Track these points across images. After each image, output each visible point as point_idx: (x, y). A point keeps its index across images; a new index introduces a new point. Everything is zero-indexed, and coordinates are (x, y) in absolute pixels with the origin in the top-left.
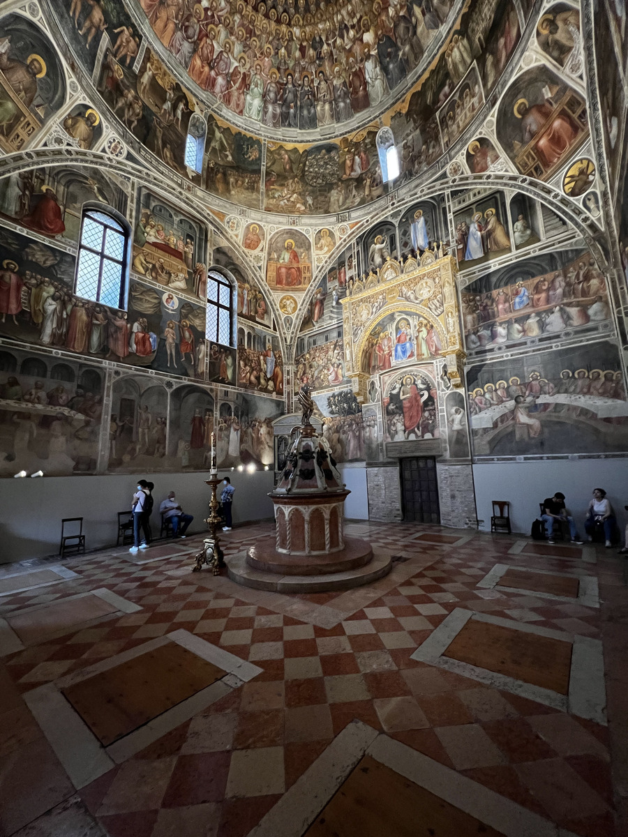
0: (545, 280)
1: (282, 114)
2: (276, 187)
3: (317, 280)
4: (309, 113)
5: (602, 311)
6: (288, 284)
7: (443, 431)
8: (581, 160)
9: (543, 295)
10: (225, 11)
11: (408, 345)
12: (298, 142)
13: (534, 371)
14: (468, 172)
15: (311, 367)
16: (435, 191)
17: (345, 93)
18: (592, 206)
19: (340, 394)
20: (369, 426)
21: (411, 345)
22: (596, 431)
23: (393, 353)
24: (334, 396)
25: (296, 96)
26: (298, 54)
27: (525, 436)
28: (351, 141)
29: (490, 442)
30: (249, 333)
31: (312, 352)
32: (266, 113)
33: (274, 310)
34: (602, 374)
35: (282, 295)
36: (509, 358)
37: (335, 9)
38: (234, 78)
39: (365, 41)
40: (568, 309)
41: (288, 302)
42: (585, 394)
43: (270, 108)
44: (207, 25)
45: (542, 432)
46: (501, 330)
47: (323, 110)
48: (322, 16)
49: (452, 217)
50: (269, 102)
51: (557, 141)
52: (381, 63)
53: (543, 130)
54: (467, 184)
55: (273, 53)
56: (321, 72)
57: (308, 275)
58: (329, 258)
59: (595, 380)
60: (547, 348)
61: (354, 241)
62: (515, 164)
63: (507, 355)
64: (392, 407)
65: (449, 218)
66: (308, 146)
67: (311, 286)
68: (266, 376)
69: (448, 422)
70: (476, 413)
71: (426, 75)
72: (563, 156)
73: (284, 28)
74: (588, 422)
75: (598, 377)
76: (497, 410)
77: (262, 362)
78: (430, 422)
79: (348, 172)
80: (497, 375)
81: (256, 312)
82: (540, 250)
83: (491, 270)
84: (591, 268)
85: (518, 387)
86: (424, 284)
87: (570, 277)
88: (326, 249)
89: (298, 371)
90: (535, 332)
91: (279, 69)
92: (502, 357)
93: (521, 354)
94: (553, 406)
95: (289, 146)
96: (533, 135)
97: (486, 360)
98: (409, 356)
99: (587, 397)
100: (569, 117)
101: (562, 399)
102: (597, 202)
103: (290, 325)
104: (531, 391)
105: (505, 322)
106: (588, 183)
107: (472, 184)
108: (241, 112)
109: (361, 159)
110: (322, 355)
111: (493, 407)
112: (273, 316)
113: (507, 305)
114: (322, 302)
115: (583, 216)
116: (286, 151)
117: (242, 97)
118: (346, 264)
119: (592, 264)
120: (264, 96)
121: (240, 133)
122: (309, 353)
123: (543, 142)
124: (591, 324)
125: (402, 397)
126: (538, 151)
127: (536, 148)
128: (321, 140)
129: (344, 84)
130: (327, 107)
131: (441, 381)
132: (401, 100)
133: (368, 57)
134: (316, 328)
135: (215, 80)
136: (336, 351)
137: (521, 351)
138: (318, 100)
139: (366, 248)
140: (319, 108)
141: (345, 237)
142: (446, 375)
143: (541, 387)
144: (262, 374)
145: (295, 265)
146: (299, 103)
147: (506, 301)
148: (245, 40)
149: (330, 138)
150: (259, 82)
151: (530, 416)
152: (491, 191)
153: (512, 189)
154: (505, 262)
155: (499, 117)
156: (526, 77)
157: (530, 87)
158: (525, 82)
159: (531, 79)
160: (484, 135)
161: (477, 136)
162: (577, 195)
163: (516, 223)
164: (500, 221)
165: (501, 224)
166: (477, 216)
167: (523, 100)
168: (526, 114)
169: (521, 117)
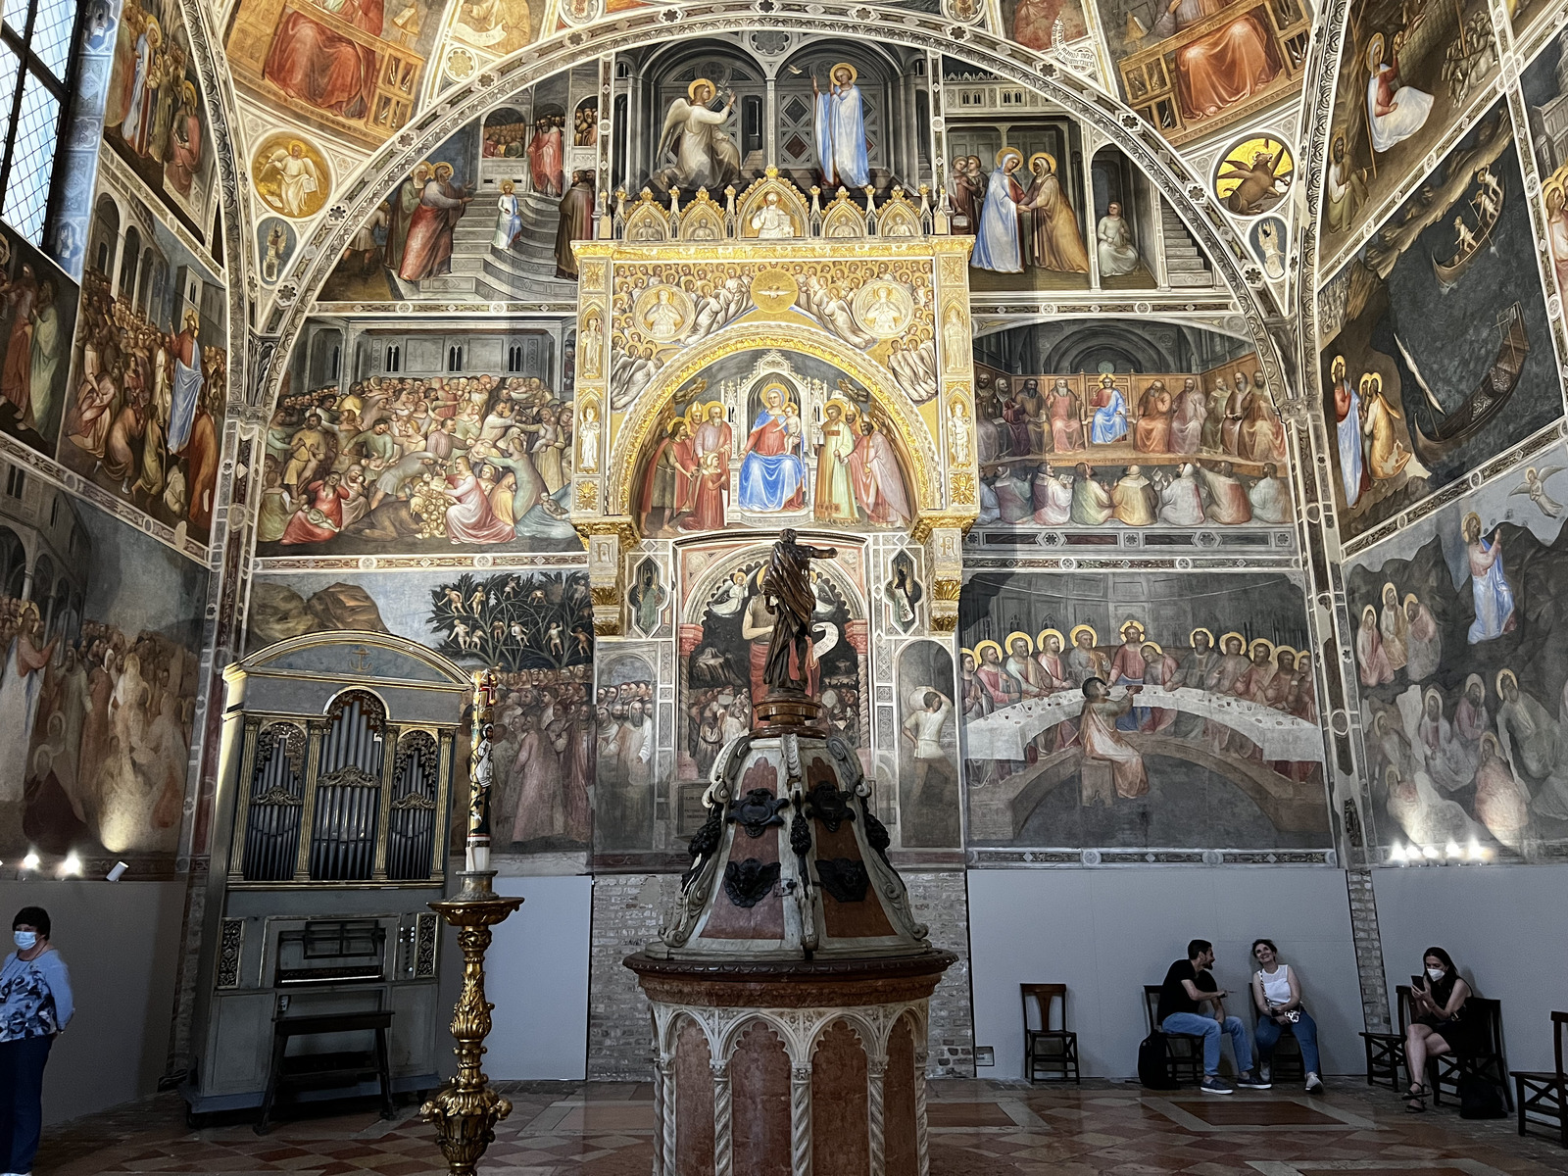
0: (1163, 389)
3: (435, 127)
5: (1276, 500)
6: (313, 94)
7: (883, 759)
8: (1268, 138)
9: (1158, 426)
11: (788, 465)
13: (1131, 617)
14: (996, 30)
15: (363, 450)
16: (902, 34)
18: (1270, 251)
19: (498, 583)
20: (622, 718)
21: (798, 470)
22: (1260, 792)
23: (735, 481)
24: (465, 585)
27: (1106, 793)
29: (1014, 805)
30: (132, 231)
31: (376, 395)
33: (229, 173)
34: (1275, 651)
35: (275, 125)
36: (1073, 569)
40: (1210, 476)
41: (294, 166)
42: (1240, 696)
45: (1145, 787)
46: (1056, 489)
49: (943, 128)
51: (1225, 66)
54: (992, 60)
57: (398, 93)
58: (504, 71)
59: (1259, 665)
60: (1163, 564)
61: (607, 55)
62: (1117, 71)
63: (1069, 562)
64: (708, 660)
65: (932, 128)
67: (404, 140)
68: (163, 441)
69: (901, 731)
70: (980, 715)
72: (1230, 110)
74: (1243, 768)
75: (1264, 661)
76: (1037, 711)
77: (160, 375)
78: (841, 725)
80: (1042, 612)
81: (168, 154)
82: (1156, 308)
83: (1041, 318)
84: (1258, 392)
85: (1092, 656)
86: (883, 294)
87: (1216, 400)
88: (497, 34)
89: (289, 455)
90: (1136, 515)
92: (1056, 563)
93: (1103, 565)
94: (1173, 716)
96: (1178, 27)
97: (1014, 563)
98: (790, 504)
99: (1245, 703)
100: (1268, 29)
101: (1189, 700)
102: (1282, 247)
103: (283, 258)
104: (1123, 670)
105: (1068, 470)
106: (1268, 196)
107: (1004, 65)
110: (428, 419)
111: (1027, 702)
112: (219, 196)
113: (1075, 424)
114: (446, 219)
115: (1249, 266)
118: (570, 121)
119: (1260, 386)
122: (359, 391)
123: (1194, 54)
124: (1253, 527)
125: (748, 632)
126: (1177, 67)
127: (1175, 59)
131: (885, 600)
134: (407, 307)
136: (492, 419)
137: (1104, 558)
139: (654, 102)
141: (577, 27)
142: (902, 584)
143: (1147, 664)
144: (153, 432)
145: (361, 37)
147: (1072, 414)
151: (1118, 739)
152: (1047, 109)
153: (1099, 128)
154: (1074, 309)
162: (1242, 213)
163: (1104, 220)
164: (1067, 197)
165: (1069, 206)
166: (1010, 156)
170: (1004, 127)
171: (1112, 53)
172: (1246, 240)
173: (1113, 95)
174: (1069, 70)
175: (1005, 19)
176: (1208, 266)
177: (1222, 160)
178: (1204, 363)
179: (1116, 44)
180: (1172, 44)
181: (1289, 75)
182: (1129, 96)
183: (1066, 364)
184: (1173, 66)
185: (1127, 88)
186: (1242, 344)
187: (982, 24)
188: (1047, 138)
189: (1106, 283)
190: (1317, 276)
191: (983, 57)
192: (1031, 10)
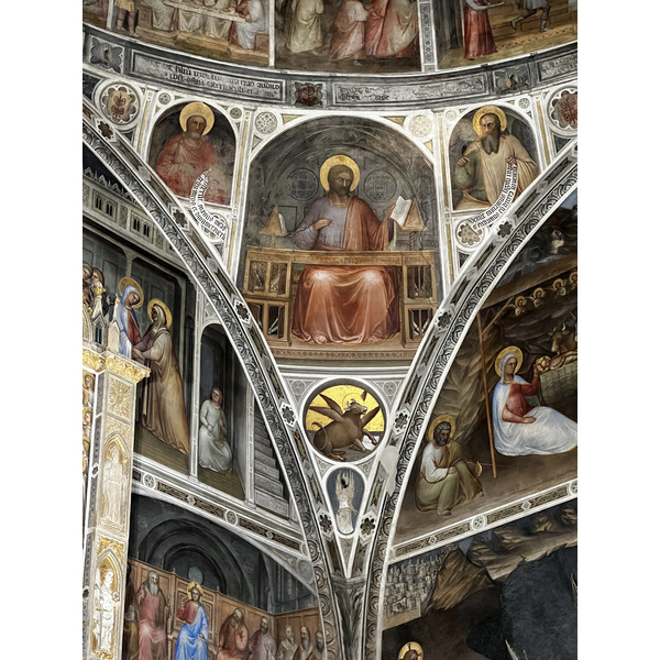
18: (344, 504)
51: (347, 304)
53: (340, 259)
82: (243, 523)
96: (317, 244)
100: (398, 290)
102: (358, 503)
106: (354, 448)
107: (141, 189)
115: (322, 512)
123: (322, 278)
126: (301, 282)
127: (302, 273)
152: (170, 257)
153: (212, 303)
154: (172, 492)
155: (291, 134)
156: (393, 143)
157: (384, 165)
158: (384, 146)
159: (397, 155)
160: (238, 124)
161: (225, 107)
162: (324, 453)
163: (207, 403)
164: (177, 360)
165: (178, 371)
166: (132, 290)
167: (354, 167)
168: (340, 196)
169: (327, 188)
170: (131, 254)
171: (246, 235)
172: (323, 483)
173: (232, 275)
174: (199, 228)
175: (153, 144)
176: (286, 495)
177: (318, 391)
178: (278, 603)
179: (252, 229)
180: (305, 258)
181: (404, 342)
182: (246, 285)
183: (160, 554)
184: (297, 278)
185: (247, 277)
186: (308, 595)
187: (129, 135)
188: (167, 286)
189: (204, 475)
190: (389, 548)
191: (123, 169)
192: (182, 150)
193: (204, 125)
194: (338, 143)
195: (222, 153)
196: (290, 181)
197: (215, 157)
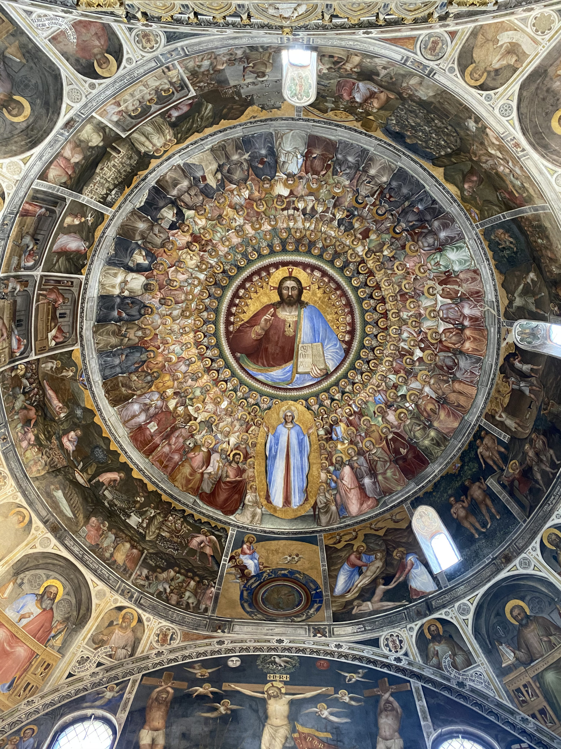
1: (436, 217)
2: (510, 187)
4: (400, 187)
10: (409, 329)
12: (437, 181)
14: (118, 27)
17: (340, 165)
25: (405, 212)
26: (373, 237)
28: (357, 120)
32: (452, 239)
37: (308, 233)
38: (454, 295)
39: (289, 190)
43: (443, 235)
44: (433, 344)
47: (380, 173)
48: (325, 239)
50: (438, 239)
52: (276, 162)
55: (397, 263)
56: (357, 201)
62: (12, 21)
66: (428, 165)
71: (208, 131)
73: (370, 264)
79: (383, 96)
91: (403, 247)
95: (452, 189)
108: (476, 272)
109: (350, 94)
116: (462, 190)
117: (461, 276)
120: (440, 249)
121: (497, 267)
128: (404, 154)
129: (335, 173)
130: (372, 172)
132: (256, 119)
133: (290, 176)
135: (471, 318)
138: (380, 186)
140: (384, 179)
146: (407, 204)
148: (413, 297)
149: (390, 145)
150: (433, 263)
155: (58, 103)
156: (14, 148)
157: (5, 136)
158: (16, 142)
159: (6, 146)
160: (85, 82)
161: (100, 84)
167: (16, 120)
168: (5, 101)
169: (15, 97)
171: (23, 33)
179: (24, 39)
187: (131, 29)
192: (97, 43)
193: (100, 66)
194: (35, 122)
195: (77, 60)
196: (33, 81)
197: (78, 56)
